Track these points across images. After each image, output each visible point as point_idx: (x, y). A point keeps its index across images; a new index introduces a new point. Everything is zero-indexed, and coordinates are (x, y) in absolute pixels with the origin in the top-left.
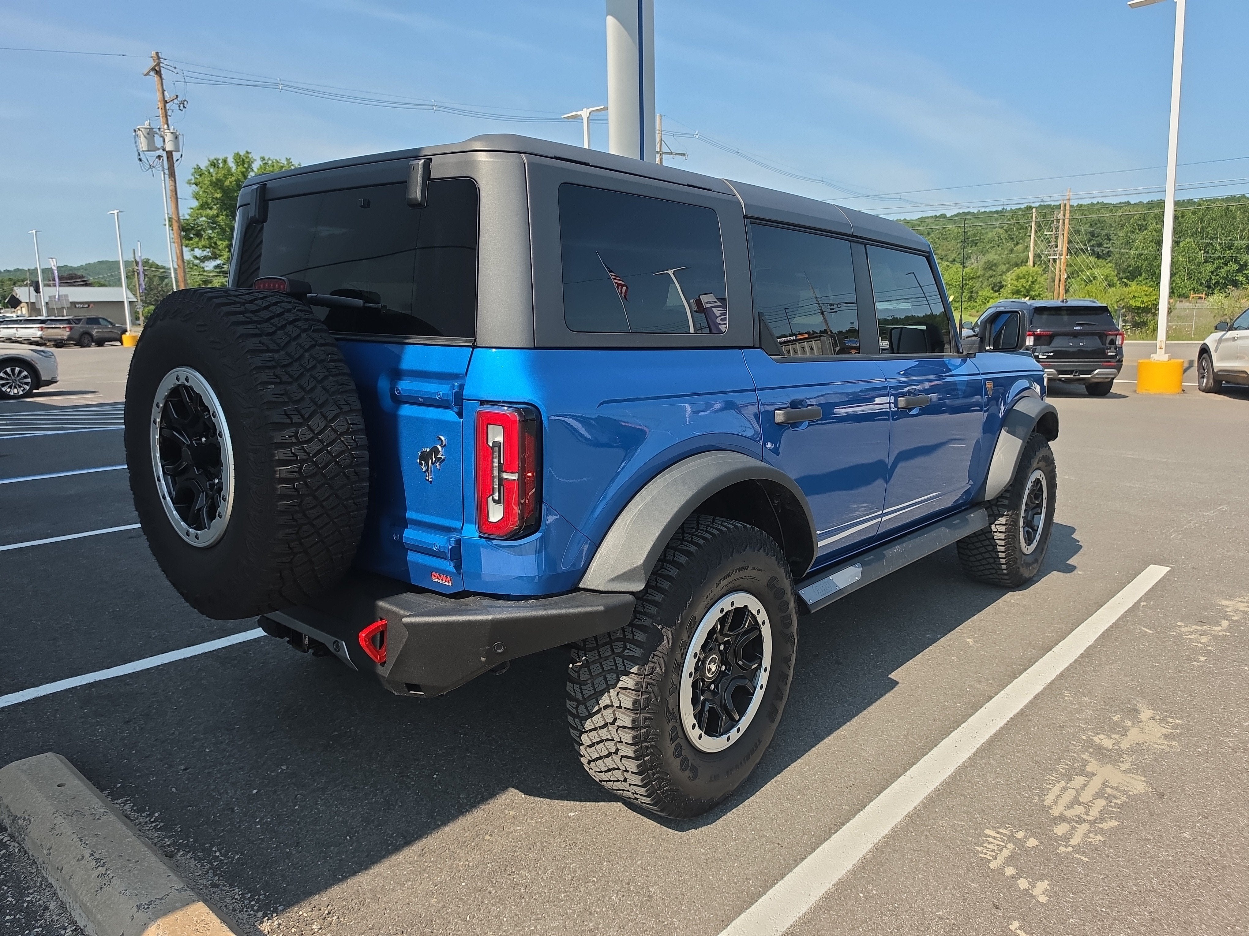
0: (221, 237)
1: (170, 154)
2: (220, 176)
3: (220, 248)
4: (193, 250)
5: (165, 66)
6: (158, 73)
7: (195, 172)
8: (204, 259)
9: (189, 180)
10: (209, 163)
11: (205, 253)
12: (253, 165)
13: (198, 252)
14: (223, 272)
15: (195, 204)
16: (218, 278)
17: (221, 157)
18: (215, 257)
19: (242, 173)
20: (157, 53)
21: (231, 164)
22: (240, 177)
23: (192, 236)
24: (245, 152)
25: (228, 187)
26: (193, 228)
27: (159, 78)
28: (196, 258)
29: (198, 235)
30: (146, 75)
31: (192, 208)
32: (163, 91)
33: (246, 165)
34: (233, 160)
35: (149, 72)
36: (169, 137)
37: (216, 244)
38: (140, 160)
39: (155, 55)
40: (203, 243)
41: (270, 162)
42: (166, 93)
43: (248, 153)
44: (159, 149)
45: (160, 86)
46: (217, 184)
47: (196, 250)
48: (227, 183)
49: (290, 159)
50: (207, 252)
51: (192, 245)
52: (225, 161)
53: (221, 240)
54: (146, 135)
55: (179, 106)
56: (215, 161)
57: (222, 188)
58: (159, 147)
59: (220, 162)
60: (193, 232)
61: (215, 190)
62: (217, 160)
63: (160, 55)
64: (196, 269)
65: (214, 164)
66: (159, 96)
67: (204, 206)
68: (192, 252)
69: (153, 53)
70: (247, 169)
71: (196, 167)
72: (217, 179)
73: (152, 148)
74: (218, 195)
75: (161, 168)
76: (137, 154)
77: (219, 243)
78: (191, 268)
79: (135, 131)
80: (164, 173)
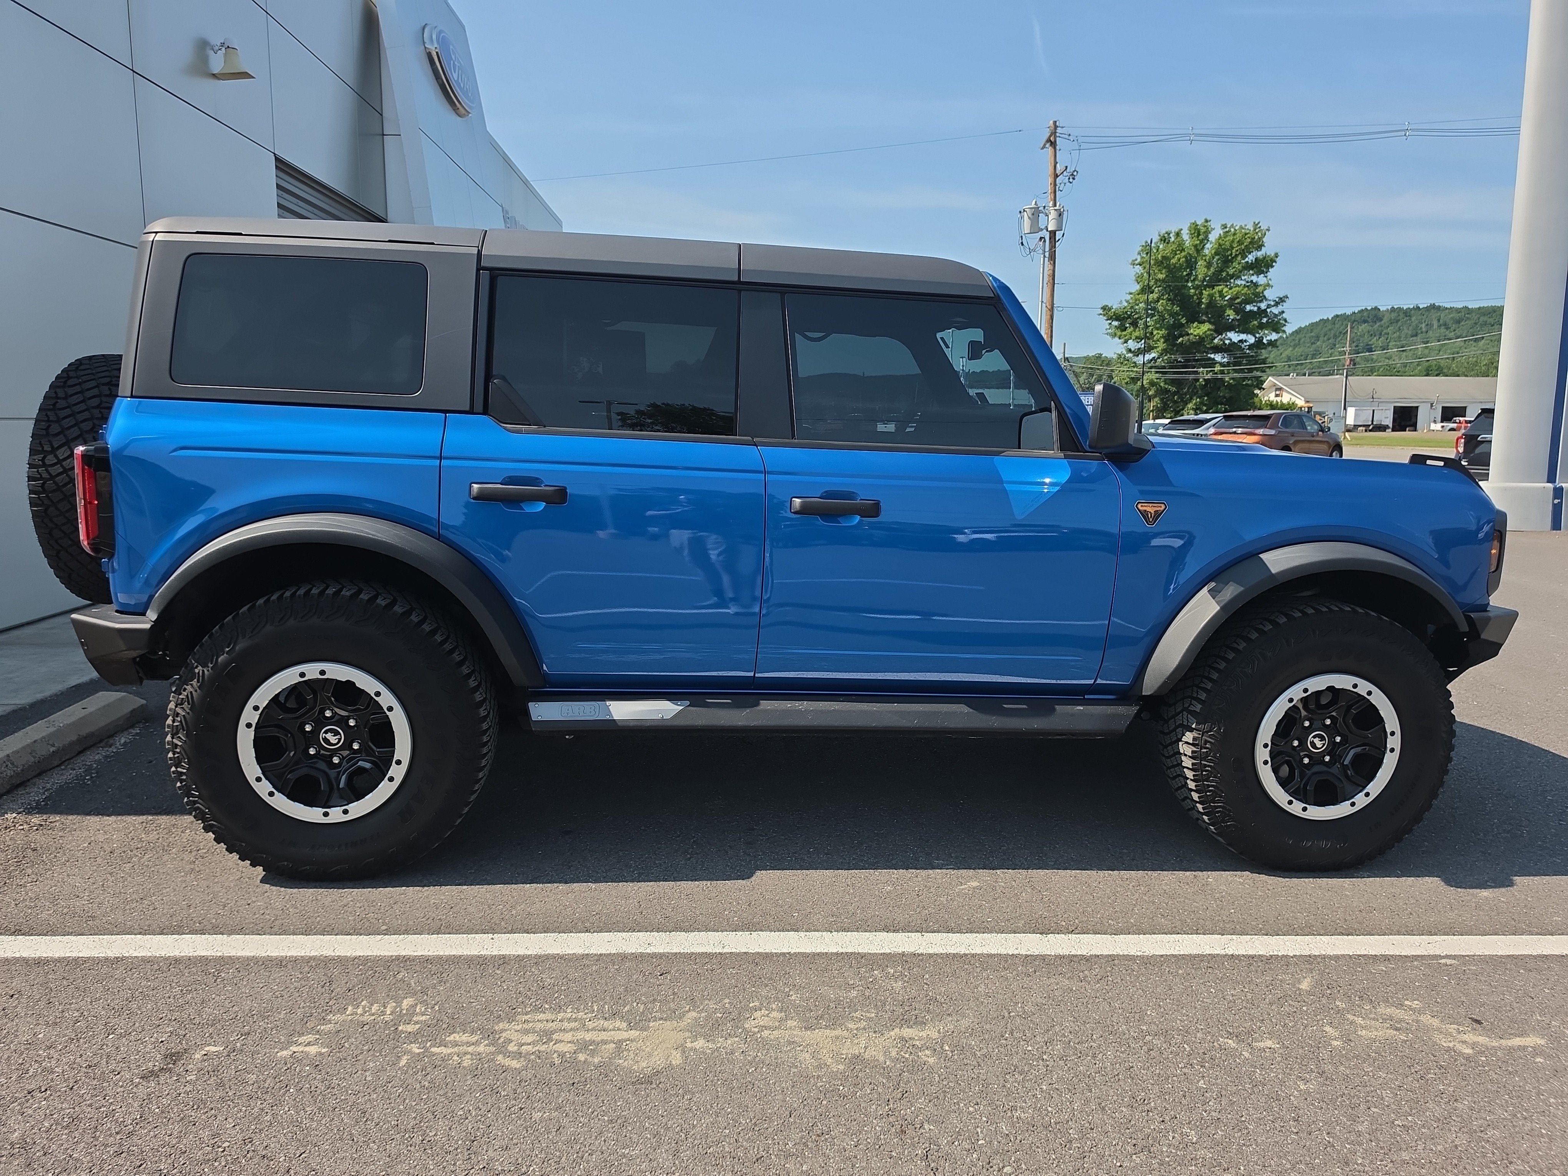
0: (1158, 325)
1: (1053, 234)
2: (1167, 253)
3: (1155, 338)
4: (1126, 342)
5: (1061, 135)
6: (1053, 144)
7: (1142, 250)
8: (1137, 353)
9: (1133, 261)
10: (1159, 238)
11: (1139, 345)
12: (1210, 236)
13: (1132, 345)
14: (1155, 367)
15: (1137, 287)
16: (1149, 374)
17: (1174, 229)
18: (1148, 349)
19: (1196, 246)
20: (1055, 122)
21: (1185, 236)
22: (1192, 251)
23: (1128, 325)
24: (1203, 221)
25: (1174, 265)
26: (1129, 317)
27: (1053, 150)
28: (1130, 351)
29: (1135, 324)
30: (1042, 148)
31: (1131, 294)
32: (1056, 163)
33: (1201, 237)
34: (1188, 231)
35: (1045, 145)
36: (1053, 215)
37: (1152, 333)
38: (1022, 244)
39: (1052, 125)
40: (1137, 334)
41: (1232, 230)
42: (1058, 165)
43: (1207, 221)
44: (1042, 230)
45: (1053, 158)
46: (1164, 262)
47: (1130, 341)
48: (1173, 261)
49: (1259, 223)
50: (1141, 345)
51: (1125, 336)
52: (1178, 234)
53: (1157, 329)
54: (1030, 215)
55: (1069, 179)
56: (1166, 235)
57: (1168, 267)
58: (1043, 227)
59: (1171, 235)
60: (1129, 321)
61: (1159, 270)
62: (1169, 234)
63: (1057, 124)
64: (1126, 365)
65: (1164, 239)
66: (1051, 169)
67: (1146, 290)
68: (1125, 345)
69: (1051, 122)
70: (1202, 241)
71: (1144, 244)
72: (1163, 257)
73: (1035, 229)
74: (1161, 276)
75: (1041, 251)
76: (1018, 238)
77: (1155, 332)
78: (1122, 363)
79: (1020, 212)
80: (1045, 256)
